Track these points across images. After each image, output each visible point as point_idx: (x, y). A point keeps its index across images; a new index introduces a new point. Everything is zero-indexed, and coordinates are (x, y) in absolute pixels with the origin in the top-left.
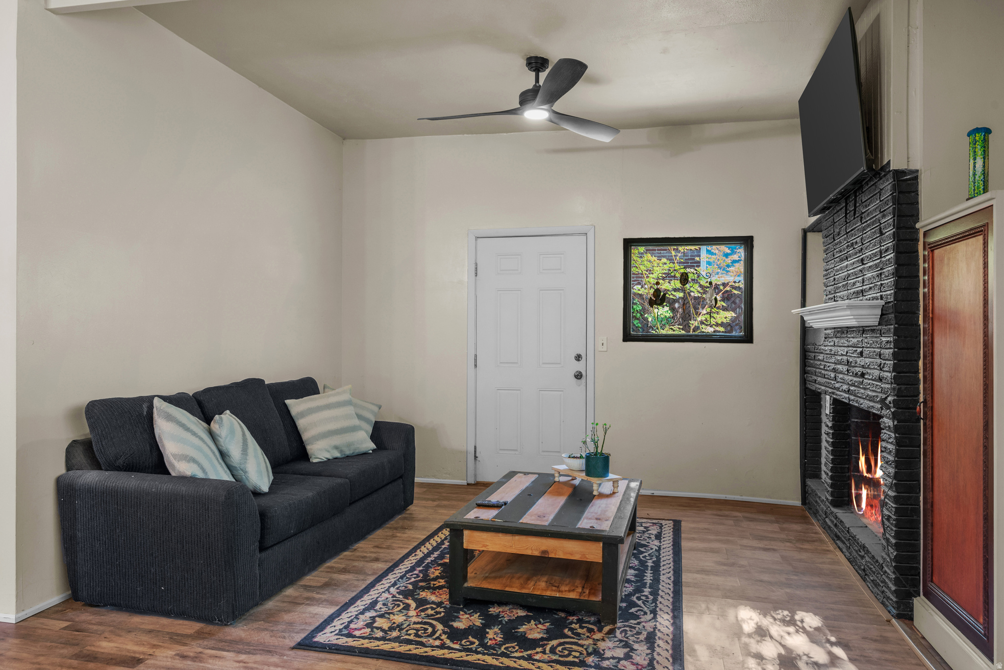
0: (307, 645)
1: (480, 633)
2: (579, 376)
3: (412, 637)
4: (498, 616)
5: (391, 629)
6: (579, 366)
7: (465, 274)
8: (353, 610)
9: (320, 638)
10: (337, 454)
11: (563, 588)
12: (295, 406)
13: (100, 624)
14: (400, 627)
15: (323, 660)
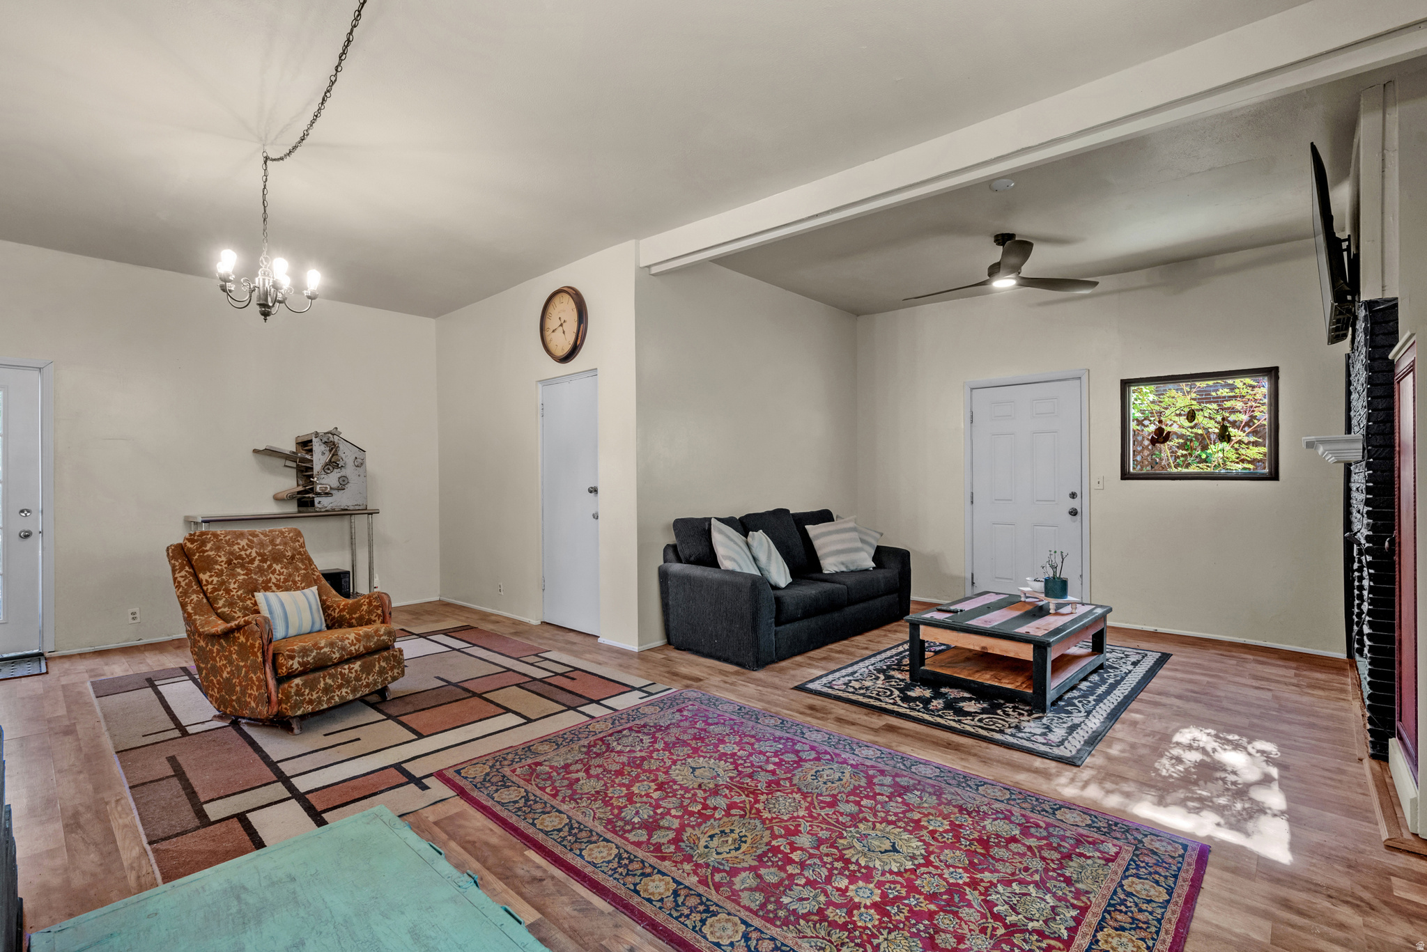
0: (801, 688)
1: (926, 702)
2: (1074, 513)
3: (874, 695)
4: (946, 694)
5: (860, 688)
6: (1075, 504)
7: (962, 423)
8: (837, 675)
9: (810, 686)
10: (844, 569)
11: (1004, 681)
12: (812, 530)
13: (681, 659)
14: (867, 689)
15: (809, 698)
